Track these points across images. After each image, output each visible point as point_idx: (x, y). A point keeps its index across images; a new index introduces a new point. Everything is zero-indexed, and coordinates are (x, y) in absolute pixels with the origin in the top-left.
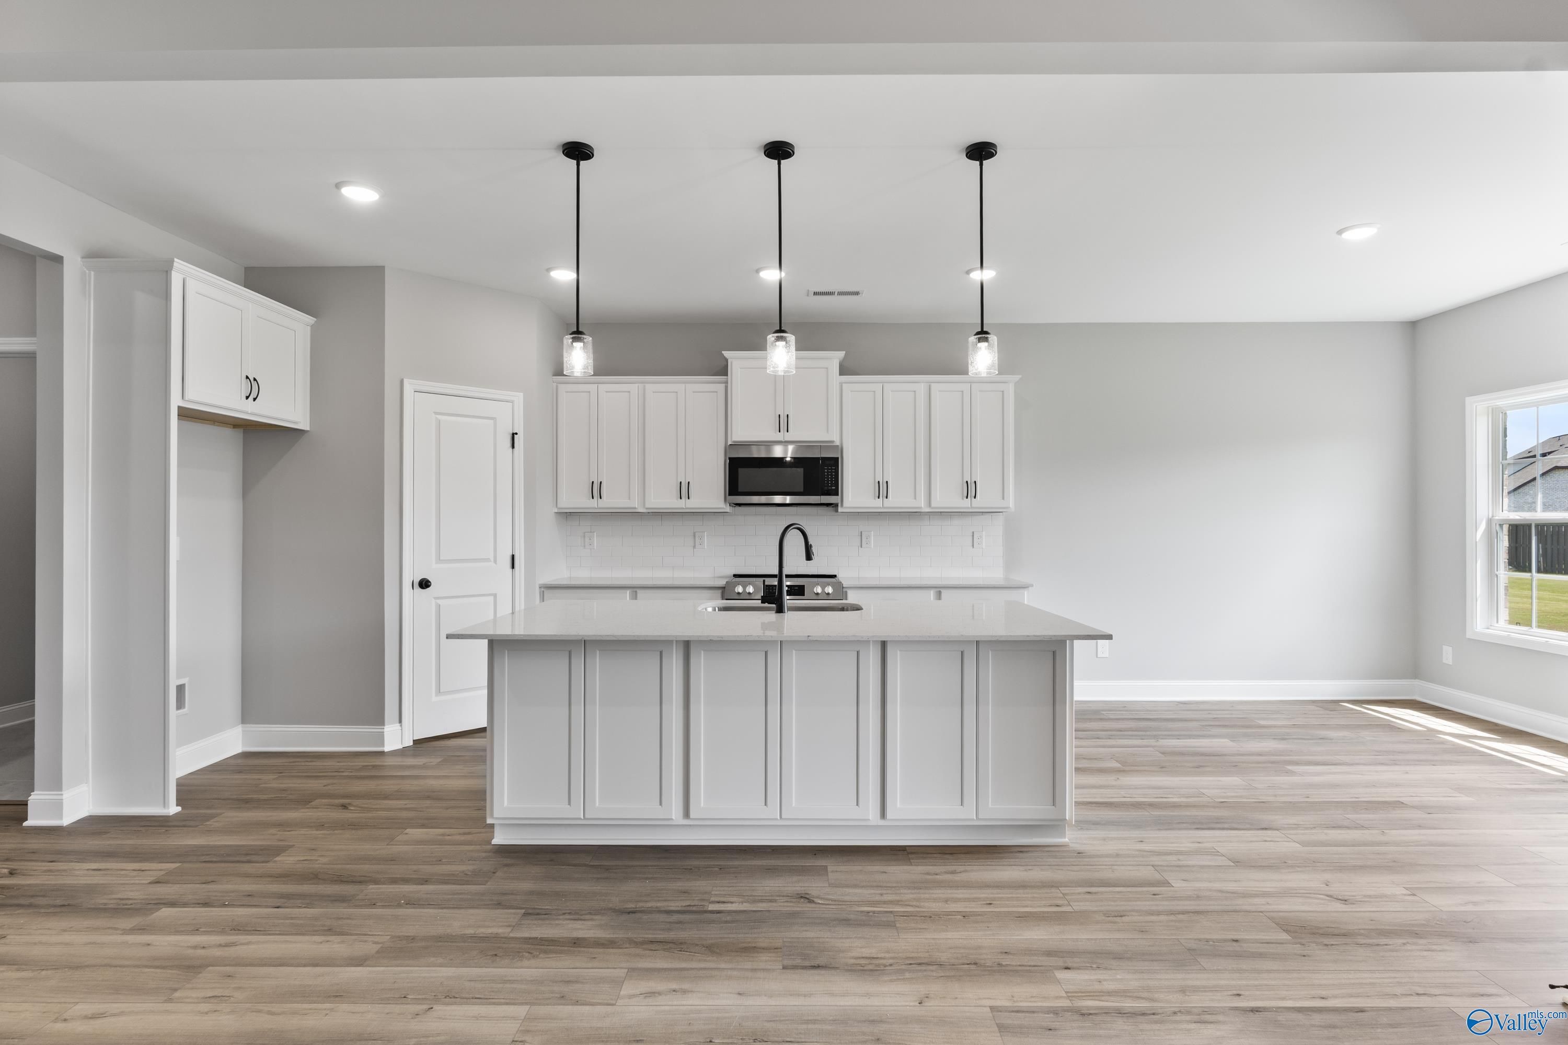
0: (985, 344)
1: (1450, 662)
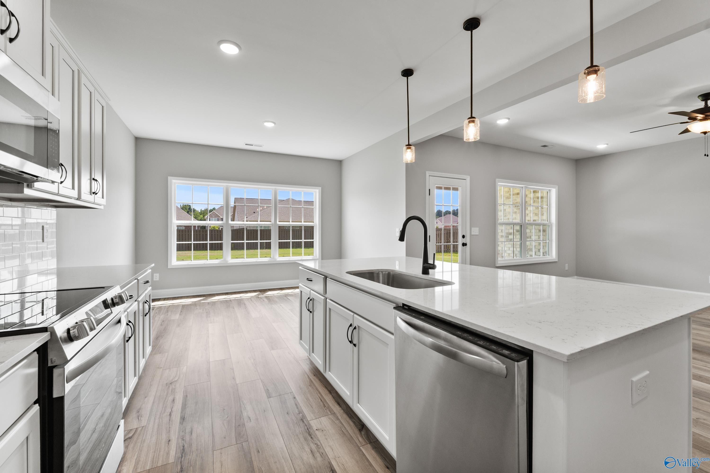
0: (410, 150)
1: (158, 279)
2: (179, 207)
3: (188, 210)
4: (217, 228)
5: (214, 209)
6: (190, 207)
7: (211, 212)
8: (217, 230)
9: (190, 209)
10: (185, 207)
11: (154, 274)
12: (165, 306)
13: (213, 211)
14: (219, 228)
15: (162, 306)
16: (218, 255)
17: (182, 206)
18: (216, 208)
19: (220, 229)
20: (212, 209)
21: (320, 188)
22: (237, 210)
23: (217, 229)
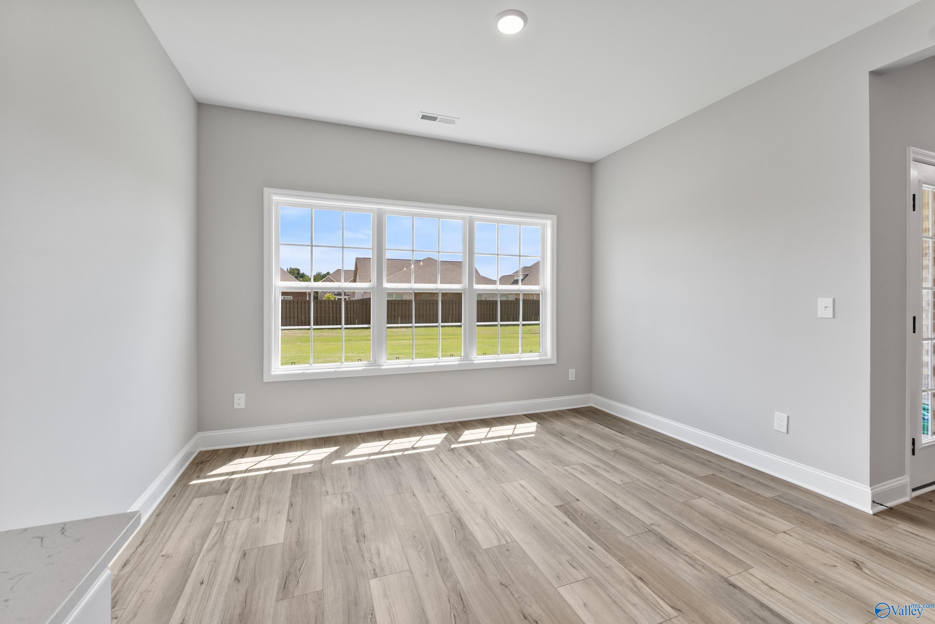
1: (243, 406)
2: (286, 270)
3: (296, 275)
4: (333, 297)
5: (328, 273)
6: (298, 271)
7: (324, 278)
8: (333, 301)
9: (298, 273)
10: (293, 271)
11: (235, 395)
12: (255, 477)
13: (326, 276)
14: (335, 298)
15: (247, 477)
16: (338, 336)
17: (289, 270)
18: (331, 273)
19: (337, 300)
20: (325, 274)
21: (555, 217)
22: (359, 274)
23: (333, 299)
